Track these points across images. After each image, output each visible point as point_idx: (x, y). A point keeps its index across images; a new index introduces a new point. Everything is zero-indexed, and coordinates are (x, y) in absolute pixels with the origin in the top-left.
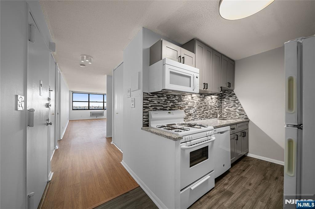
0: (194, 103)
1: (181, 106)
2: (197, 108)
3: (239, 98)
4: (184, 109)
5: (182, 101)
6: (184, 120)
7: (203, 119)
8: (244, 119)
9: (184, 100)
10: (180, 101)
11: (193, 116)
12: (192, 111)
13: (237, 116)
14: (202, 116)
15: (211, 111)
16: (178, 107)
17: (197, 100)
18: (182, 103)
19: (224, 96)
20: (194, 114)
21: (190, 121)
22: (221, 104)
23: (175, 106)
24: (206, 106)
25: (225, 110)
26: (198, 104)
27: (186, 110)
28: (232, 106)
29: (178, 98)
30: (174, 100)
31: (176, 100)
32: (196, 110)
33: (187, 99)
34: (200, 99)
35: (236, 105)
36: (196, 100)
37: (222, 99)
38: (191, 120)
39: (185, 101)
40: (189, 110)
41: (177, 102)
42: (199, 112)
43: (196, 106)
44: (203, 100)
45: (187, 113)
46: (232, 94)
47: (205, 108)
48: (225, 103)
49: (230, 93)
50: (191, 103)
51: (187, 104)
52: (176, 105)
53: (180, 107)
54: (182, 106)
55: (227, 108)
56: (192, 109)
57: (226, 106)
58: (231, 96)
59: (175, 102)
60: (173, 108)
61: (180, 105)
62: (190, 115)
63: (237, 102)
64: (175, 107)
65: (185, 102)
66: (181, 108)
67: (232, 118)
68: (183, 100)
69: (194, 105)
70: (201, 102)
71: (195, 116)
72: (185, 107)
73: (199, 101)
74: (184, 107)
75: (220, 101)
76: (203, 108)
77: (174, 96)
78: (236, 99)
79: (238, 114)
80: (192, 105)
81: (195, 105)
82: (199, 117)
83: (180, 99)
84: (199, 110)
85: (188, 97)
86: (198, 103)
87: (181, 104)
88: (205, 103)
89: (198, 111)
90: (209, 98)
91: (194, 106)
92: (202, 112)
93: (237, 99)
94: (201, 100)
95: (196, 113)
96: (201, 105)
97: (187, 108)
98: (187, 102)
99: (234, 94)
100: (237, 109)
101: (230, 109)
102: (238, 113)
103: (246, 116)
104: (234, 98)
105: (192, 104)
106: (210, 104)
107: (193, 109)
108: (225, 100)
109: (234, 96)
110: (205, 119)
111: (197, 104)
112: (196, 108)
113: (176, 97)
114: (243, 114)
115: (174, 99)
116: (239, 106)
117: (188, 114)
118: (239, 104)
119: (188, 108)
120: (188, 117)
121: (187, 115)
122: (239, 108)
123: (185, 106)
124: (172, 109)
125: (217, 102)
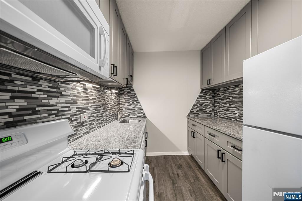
0: (89, 100)
1: (59, 107)
2: (93, 109)
3: (137, 95)
4: (68, 114)
5: (62, 95)
6: (69, 140)
7: (101, 126)
8: (143, 117)
9: (68, 93)
10: (53, 94)
11: (87, 125)
12: (84, 117)
13: (136, 115)
14: (101, 121)
15: (111, 111)
16: (48, 110)
17: (94, 94)
18: (63, 100)
19: (123, 92)
20: (90, 121)
21: (81, 136)
22: (120, 101)
23: (37, 109)
24: (106, 104)
25: (124, 109)
26: (96, 101)
27: (71, 116)
28: (131, 104)
29: (49, 87)
30: (34, 93)
31: (39, 91)
32: (92, 114)
33: (75, 92)
34: (97, 93)
35: (135, 103)
36: (92, 95)
37: (120, 95)
38: (84, 134)
39: (69, 96)
40: (79, 114)
41: (44, 98)
42: (97, 116)
43: (92, 106)
44: (102, 95)
45: (75, 123)
46: (131, 90)
47: (104, 108)
48: (124, 100)
49: (129, 88)
50: (83, 100)
51: (74, 102)
52: (39, 106)
53: (56, 112)
54: (62, 107)
55: (125, 106)
56: (85, 112)
57: (125, 104)
58: (129, 92)
59: (37, 98)
60: (26, 118)
61: (56, 106)
62: (82, 124)
63: (136, 99)
64: (36, 112)
65: (70, 99)
66: (58, 113)
67: (131, 117)
68: (63, 93)
69: (88, 104)
70: (100, 98)
71: (91, 124)
72: (70, 110)
73: (96, 97)
74: (67, 109)
75: (118, 98)
76: (102, 108)
77: (30, 79)
78: (134, 95)
79: (136, 113)
80: (85, 104)
81: (90, 104)
82: (97, 124)
83: (55, 90)
84: (96, 113)
85: (77, 88)
86: (94, 100)
87: (57, 103)
88: (105, 100)
89: (95, 115)
90: (109, 93)
91: (89, 106)
92: (102, 114)
93: (136, 96)
94: (99, 96)
95: (92, 118)
96: (100, 104)
97: (74, 110)
98: (75, 98)
99: (133, 90)
100: (136, 107)
101: (129, 107)
102: (137, 111)
103: (144, 114)
104: (133, 94)
105: (85, 102)
106: (110, 101)
107: (88, 112)
108: (124, 96)
109: (133, 92)
110: (105, 125)
111: (94, 102)
112: (91, 109)
113: (41, 82)
114: (142, 113)
115: (30, 88)
116: (138, 104)
117: (78, 123)
118: (138, 102)
119: (77, 111)
120: (77, 130)
121: (75, 127)
122: (138, 106)
123: (69, 107)
124: (25, 120)
125: (116, 99)
